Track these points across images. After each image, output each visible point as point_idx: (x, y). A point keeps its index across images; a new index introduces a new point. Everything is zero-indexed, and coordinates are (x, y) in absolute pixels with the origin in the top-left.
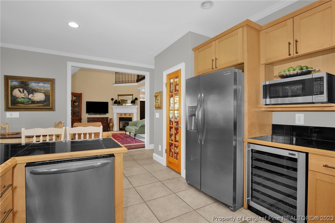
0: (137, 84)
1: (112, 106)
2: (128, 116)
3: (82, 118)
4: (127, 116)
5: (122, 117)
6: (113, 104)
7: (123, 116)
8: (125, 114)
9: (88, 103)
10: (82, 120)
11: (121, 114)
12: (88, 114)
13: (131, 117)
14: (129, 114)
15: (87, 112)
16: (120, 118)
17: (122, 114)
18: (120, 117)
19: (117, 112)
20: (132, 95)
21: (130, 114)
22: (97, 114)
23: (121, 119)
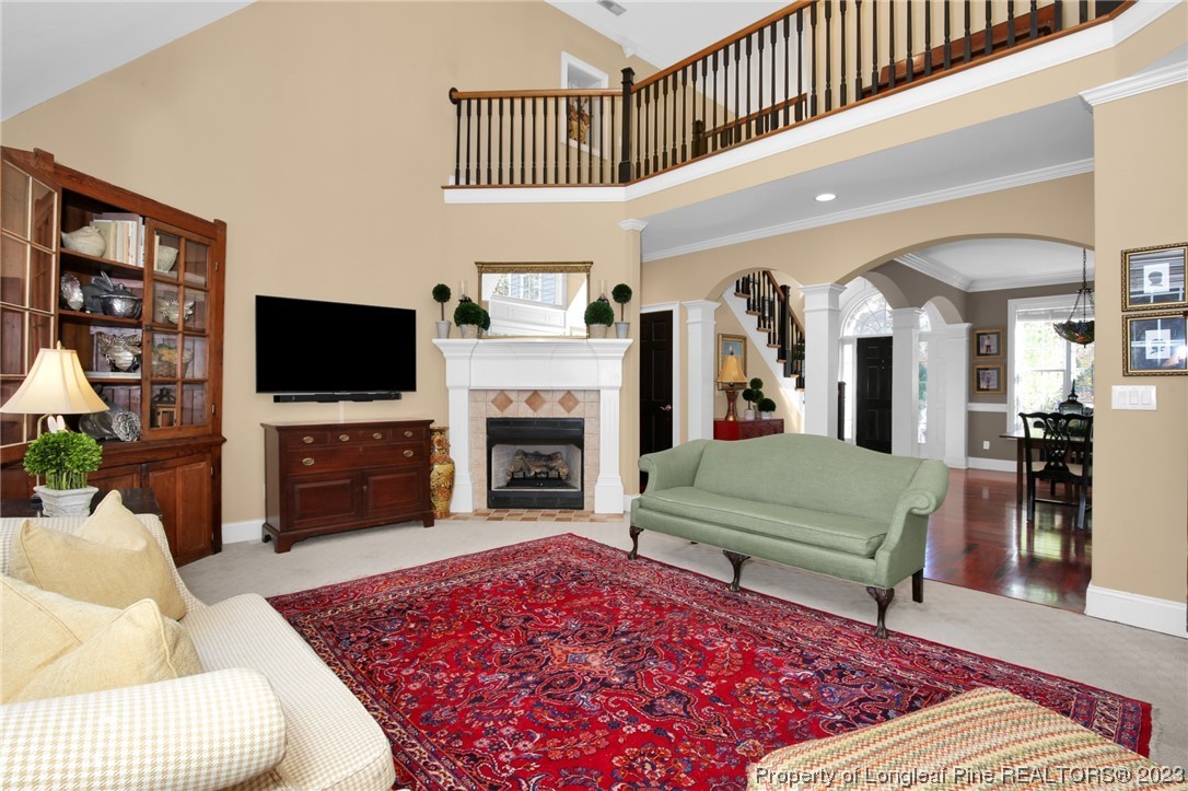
0: (619, 194)
1: (435, 341)
2: (551, 410)
3: (225, 434)
4: (546, 406)
5: (510, 413)
6: (444, 327)
7: (520, 410)
8: (534, 396)
9: (269, 309)
10: (225, 447)
11: (503, 397)
12: (271, 396)
13: (574, 414)
14: (559, 396)
15: (263, 385)
16: (491, 422)
17: (513, 396)
18: (496, 413)
19: (476, 384)
20: (585, 267)
21: (569, 397)
22: (335, 399)
23: (501, 432)
